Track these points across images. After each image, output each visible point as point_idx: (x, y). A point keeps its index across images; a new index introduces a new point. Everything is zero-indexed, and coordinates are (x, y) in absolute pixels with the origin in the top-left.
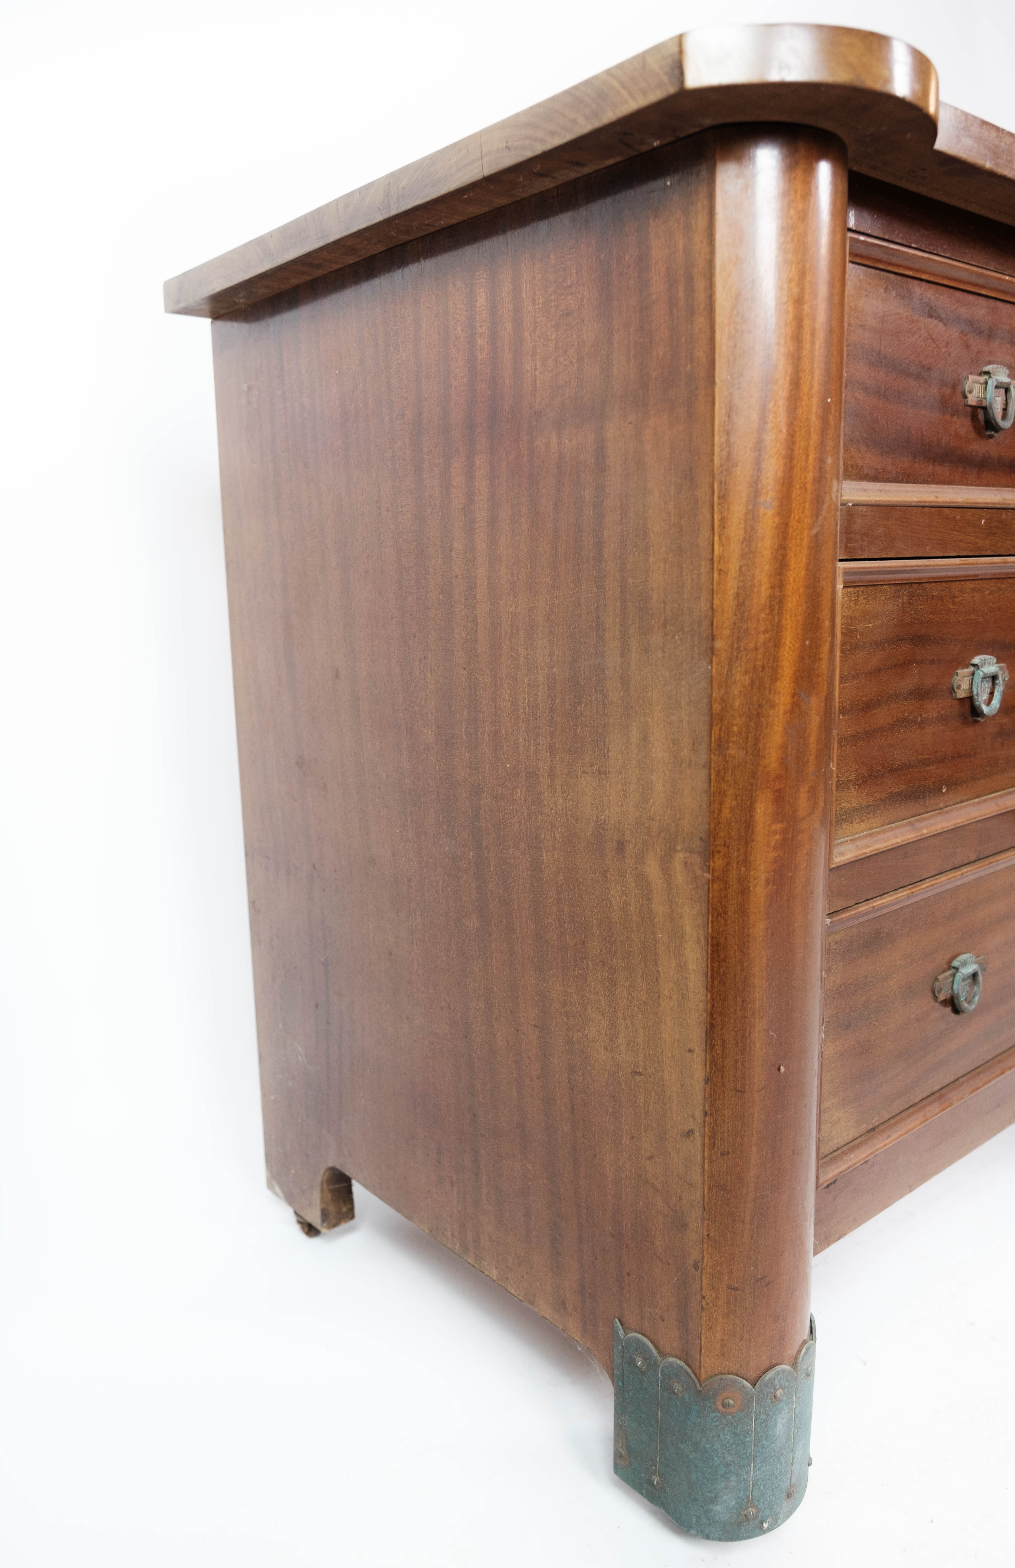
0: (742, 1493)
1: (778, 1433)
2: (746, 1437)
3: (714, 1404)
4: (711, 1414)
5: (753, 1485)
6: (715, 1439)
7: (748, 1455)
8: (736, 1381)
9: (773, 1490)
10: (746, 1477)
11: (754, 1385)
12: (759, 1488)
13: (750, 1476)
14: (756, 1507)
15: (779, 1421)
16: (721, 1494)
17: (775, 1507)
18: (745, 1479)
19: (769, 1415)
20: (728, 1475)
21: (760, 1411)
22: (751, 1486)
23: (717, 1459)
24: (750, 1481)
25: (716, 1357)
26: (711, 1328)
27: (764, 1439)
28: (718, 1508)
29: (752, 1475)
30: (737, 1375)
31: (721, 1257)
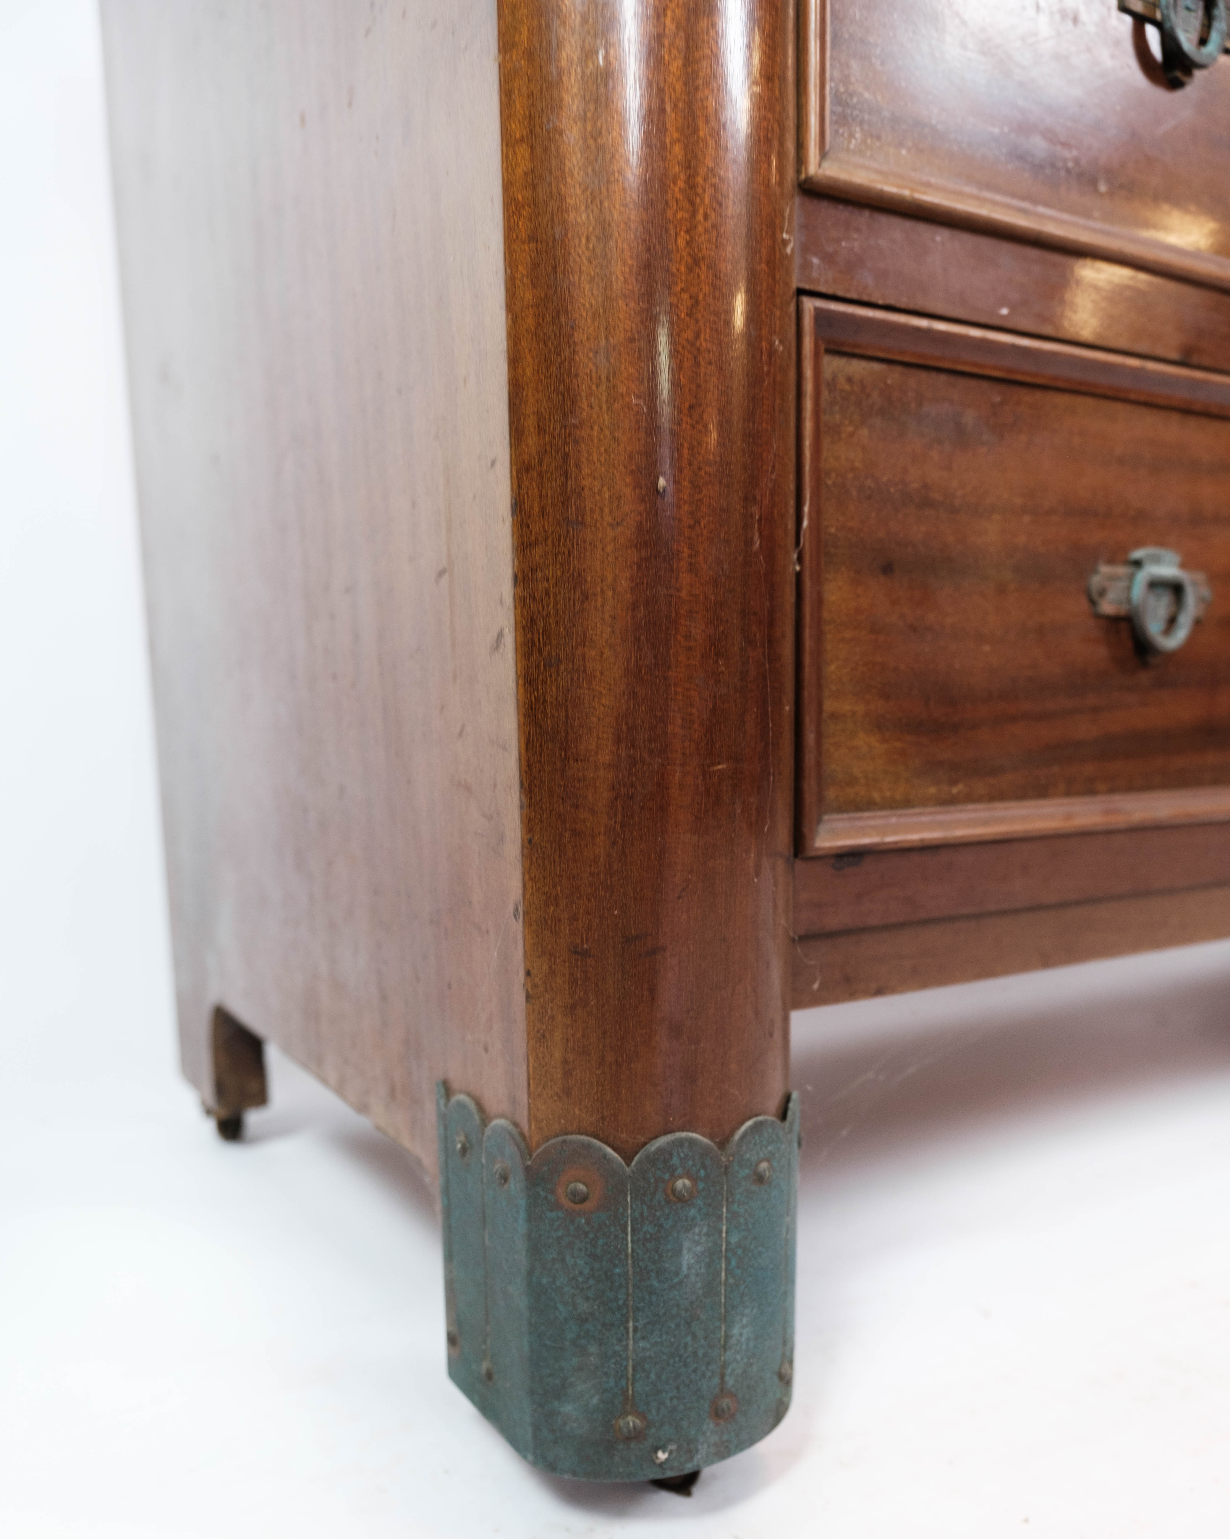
0: (612, 1381)
1: (685, 1268)
2: (615, 1266)
3: (553, 1192)
4: (549, 1214)
5: (634, 1369)
6: (557, 1266)
7: (621, 1302)
8: (589, 1146)
9: (678, 1388)
10: (617, 1348)
11: (628, 1160)
12: (648, 1377)
13: (626, 1348)
14: (642, 1416)
15: (686, 1244)
16: (573, 1379)
17: (685, 1424)
18: (615, 1353)
19: (661, 1226)
20: (583, 1341)
21: (642, 1214)
22: (630, 1370)
23: (561, 1307)
24: (627, 1359)
25: (556, 1098)
26: (543, 1036)
27: (653, 1275)
28: (568, 1408)
29: (631, 1347)
30: (596, 1136)
31: (555, 886)
